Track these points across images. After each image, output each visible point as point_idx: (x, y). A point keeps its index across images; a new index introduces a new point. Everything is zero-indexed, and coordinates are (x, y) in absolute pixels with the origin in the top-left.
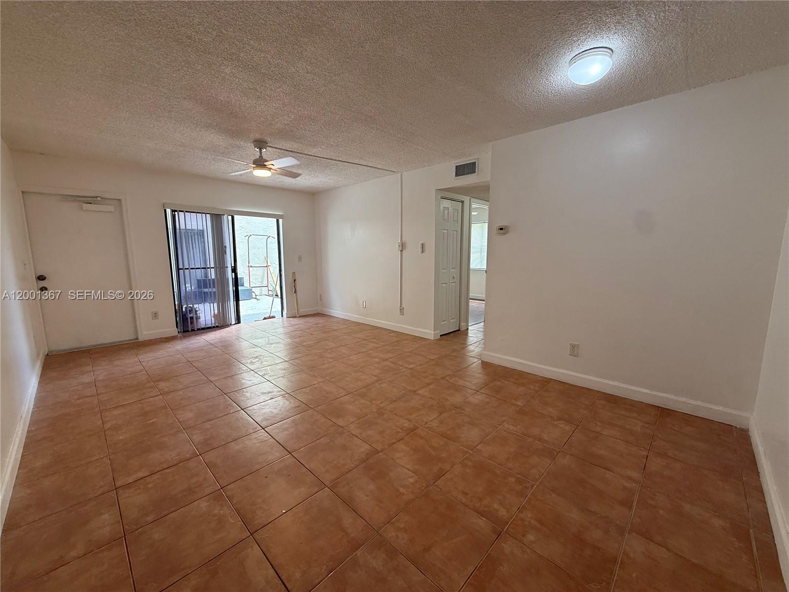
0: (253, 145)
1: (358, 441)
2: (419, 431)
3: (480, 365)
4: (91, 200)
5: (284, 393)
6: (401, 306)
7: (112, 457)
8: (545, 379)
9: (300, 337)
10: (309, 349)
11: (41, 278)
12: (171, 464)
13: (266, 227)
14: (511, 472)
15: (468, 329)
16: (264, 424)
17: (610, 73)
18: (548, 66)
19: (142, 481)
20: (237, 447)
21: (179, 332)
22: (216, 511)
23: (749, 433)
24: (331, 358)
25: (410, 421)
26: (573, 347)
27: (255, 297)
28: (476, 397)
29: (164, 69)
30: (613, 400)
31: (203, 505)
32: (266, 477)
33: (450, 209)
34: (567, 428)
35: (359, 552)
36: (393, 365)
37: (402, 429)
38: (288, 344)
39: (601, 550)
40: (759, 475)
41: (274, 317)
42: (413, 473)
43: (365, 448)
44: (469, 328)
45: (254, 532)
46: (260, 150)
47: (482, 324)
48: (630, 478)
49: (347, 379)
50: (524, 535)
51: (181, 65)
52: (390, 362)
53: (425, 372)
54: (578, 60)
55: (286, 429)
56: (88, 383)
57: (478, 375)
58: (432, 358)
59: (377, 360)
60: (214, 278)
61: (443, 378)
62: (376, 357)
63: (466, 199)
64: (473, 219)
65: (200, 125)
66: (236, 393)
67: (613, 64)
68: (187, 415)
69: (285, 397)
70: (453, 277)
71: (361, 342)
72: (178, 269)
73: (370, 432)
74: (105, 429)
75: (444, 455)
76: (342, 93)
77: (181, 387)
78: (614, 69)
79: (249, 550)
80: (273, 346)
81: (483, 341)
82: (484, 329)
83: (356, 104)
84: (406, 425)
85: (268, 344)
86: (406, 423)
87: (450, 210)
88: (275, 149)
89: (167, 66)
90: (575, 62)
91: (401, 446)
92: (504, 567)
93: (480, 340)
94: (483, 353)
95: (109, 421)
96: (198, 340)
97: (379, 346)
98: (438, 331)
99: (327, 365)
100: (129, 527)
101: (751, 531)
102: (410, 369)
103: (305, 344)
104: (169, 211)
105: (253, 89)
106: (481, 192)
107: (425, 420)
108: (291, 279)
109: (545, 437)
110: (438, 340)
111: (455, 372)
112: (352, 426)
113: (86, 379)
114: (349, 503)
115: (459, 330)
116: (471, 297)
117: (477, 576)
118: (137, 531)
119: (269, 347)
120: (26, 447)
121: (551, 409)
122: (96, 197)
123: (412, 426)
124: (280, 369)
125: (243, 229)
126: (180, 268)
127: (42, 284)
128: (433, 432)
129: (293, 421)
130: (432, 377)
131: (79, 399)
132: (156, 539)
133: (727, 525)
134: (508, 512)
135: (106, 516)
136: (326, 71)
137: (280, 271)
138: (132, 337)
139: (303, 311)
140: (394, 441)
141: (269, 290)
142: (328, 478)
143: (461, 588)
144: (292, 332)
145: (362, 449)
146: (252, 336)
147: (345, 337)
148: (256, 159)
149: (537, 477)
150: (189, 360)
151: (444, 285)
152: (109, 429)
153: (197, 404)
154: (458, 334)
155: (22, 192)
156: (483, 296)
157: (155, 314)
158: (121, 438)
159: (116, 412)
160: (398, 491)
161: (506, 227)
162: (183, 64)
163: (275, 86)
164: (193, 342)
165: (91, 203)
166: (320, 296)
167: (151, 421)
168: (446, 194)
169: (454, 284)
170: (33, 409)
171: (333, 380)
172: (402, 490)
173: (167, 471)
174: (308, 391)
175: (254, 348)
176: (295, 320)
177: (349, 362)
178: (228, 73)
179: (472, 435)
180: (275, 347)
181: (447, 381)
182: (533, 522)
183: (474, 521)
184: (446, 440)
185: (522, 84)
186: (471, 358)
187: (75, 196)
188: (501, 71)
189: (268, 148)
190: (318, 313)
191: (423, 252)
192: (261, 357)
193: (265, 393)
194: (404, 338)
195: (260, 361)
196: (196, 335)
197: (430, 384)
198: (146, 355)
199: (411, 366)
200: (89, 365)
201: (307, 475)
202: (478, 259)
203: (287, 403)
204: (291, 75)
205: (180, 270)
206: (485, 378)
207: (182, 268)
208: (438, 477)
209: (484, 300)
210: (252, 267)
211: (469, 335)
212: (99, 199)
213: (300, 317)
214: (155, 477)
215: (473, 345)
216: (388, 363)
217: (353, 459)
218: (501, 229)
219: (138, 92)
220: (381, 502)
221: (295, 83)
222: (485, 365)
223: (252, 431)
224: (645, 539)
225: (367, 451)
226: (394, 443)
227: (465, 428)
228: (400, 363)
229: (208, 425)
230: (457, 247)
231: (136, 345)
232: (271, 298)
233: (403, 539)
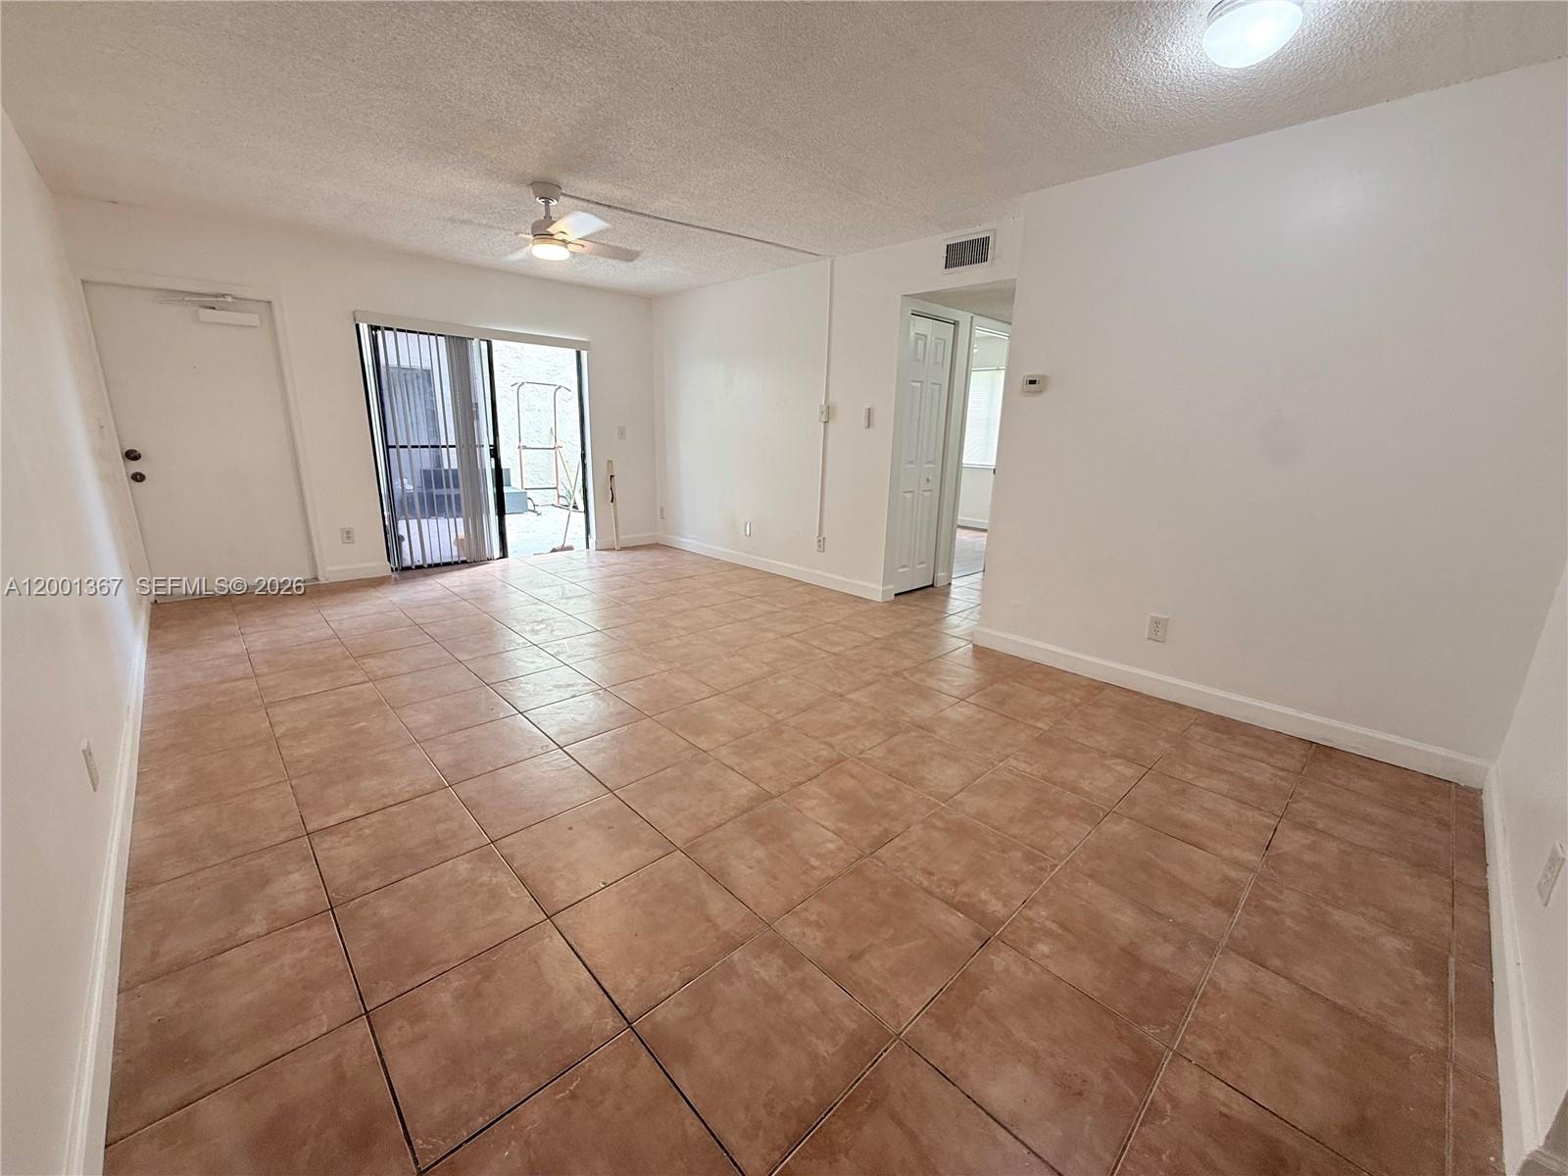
0: (531, 191)
1: (737, 778)
2: (847, 765)
3: (971, 653)
4: (213, 301)
5: (595, 687)
6: (820, 535)
7: (294, 782)
8: (1094, 683)
9: (623, 587)
10: (642, 610)
11: (132, 456)
12: (400, 799)
13: (553, 368)
14: (1015, 841)
15: (950, 584)
16: (561, 740)
17: (1295, 41)
18: (1161, 22)
19: (351, 824)
20: (515, 777)
21: (392, 571)
22: (485, 879)
23: (1483, 797)
24: (683, 629)
25: (831, 746)
26: (1157, 624)
27: (532, 509)
28: (960, 710)
29: (355, 22)
30: (1224, 727)
31: (462, 867)
32: (571, 829)
33: (929, 337)
34: (1129, 772)
35: (736, 955)
36: (800, 646)
37: (816, 760)
38: (601, 600)
39: (1169, 976)
40: (1486, 869)
41: (570, 548)
42: (836, 834)
43: (747, 789)
44: (953, 583)
45: (553, 913)
46: (547, 203)
47: (980, 575)
48: (1236, 863)
49: (714, 668)
50: (1031, 945)
51: (390, 14)
52: (797, 640)
53: (861, 661)
54: (1228, 10)
55: (603, 750)
56: (236, 655)
57: (965, 671)
58: (876, 636)
59: (771, 635)
60: (456, 467)
61: (897, 674)
62: (768, 630)
63: (963, 317)
64: (974, 361)
65: (426, 145)
66: (508, 685)
67: (1304, 21)
68: (420, 718)
69: (599, 694)
70: (928, 480)
71: (741, 602)
72: (387, 447)
73: (758, 763)
74: (277, 736)
75: (894, 807)
76: (718, 79)
77: (405, 669)
78: (1306, 32)
79: (547, 940)
80: (572, 601)
81: (979, 607)
82: (983, 585)
83: (747, 103)
84: (824, 753)
85: (562, 598)
86: (824, 749)
87: (928, 342)
88: (575, 201)
89: (362, 15)
90: (1221, 15)
91: (813, 788)
92: (991, 991)
93: (973, 605)
94: (977, 631)
95: (282, 723)
96: (430, 585)
97: (775, 609)
98: (892, 586)
99: (677, 642)
100: (336, 894)
101: (1452, 960)
102: (835, 654)
103: (633, 600)
104: (364, 329)
105: (534, 68)
106: (996, 303)
107: (860, 747)
108: (604, 474)
109: (1085, 785)
110: (893, 602)
111: (921, 664)
112: (724, 751)
113: (234, 647)
114: (718, 878)
115: (932, 586)
116: (959, 523)
117: (942, 1002)
118: (352, 903)
119: (564, 604)
120: (143, 758)
121: (1099, 738)
122: (223, 296)
123: (835, 755)
124: (586, 644)
125: (508, 371)
126: (390, 444)
127: (135, 467)
128: (874, 767)
129: (614, 738)
130: (876, 671)
131: (222, 682)
132: (385, 916)
133: (1408, 948)
134: (1005, 906)
135: (296, 877)
136: (687, 29)
137: (583, 456)
138: (308, 576)
139: (627, 539)
140: (801, 779)
141: (559, 496)
142: (680, 835)
143: (913, 1020)
144: (609, 577)
145: (744, 791)
146: (531, 582)
147: (709, 590)
148: (536, 222)
149: (1063, 852)
150: (417, 621)
151: (909, 495)
152: (284, 735)
153: (438, 700)
154: (929, 593)
155: (83, 282)
156: (985, 522)
157: (348, 532)
158: (307, 751)
159: (292, 708)
160: (807, 862)
161: (1044, 377)
162: (394, 10)
163: (582, 63)
164: (420, 588)
165: (214, 308)
166: (662, 509)
167: (356, 726)
168: (926, 306)
169: (927, 494)
170: (145, 695)
171: (688, 668)
172: (814, 862)
173: (394, 809)
174: (640, 687)
175: (535, 604)
176: (614, 554)
177: (718, 637)
178: (485, 31)
179: (946, 776)
180: (575, 604)
181: (905, 678)
182: (1049, 924)
183: (942, 917)
184: (898, 782)
185: (1102, 63)
186: (953, 639)
187: (182, 292)
188: (1059, 33)
189: (562, 197)
190: (657, 544)
191: (869, 426)
192: (551, 621)
193: (561, 686)
194: (823, 597)
195: (549, 628)
196: (426, 575)
197: (872, 683)
198: (336, 609)
199: (836, 650)
200: (232, 623)
201: (642, 829)
202: (980, 446)
203: (603, 705)
204: (614, 39)
205: (390, 450)
206: (977, 676)
207: (394, 444)
208: (881, 842)
209: (985, 531)
210: (525, 448)
211: (952, 596)
212: (230, 299)
213: (622, 549)
214: (374, 818)
215: (960, 614)
216: (792, 642)
217: (726, 807)
218: (1032, 382)
219: (303, 73)
220: (776, 879)
221: (622, 57)
222: (980, 653)
223: (540, 751)
224: (1250, 963)
225: (752, 795)
226: (800, 784)
227: (934, 763)
228: (815, 643)
229: (459, 737)
230: (938, 417)
231: (316, 591)
232: (565, 513)
233: (815, 939)
